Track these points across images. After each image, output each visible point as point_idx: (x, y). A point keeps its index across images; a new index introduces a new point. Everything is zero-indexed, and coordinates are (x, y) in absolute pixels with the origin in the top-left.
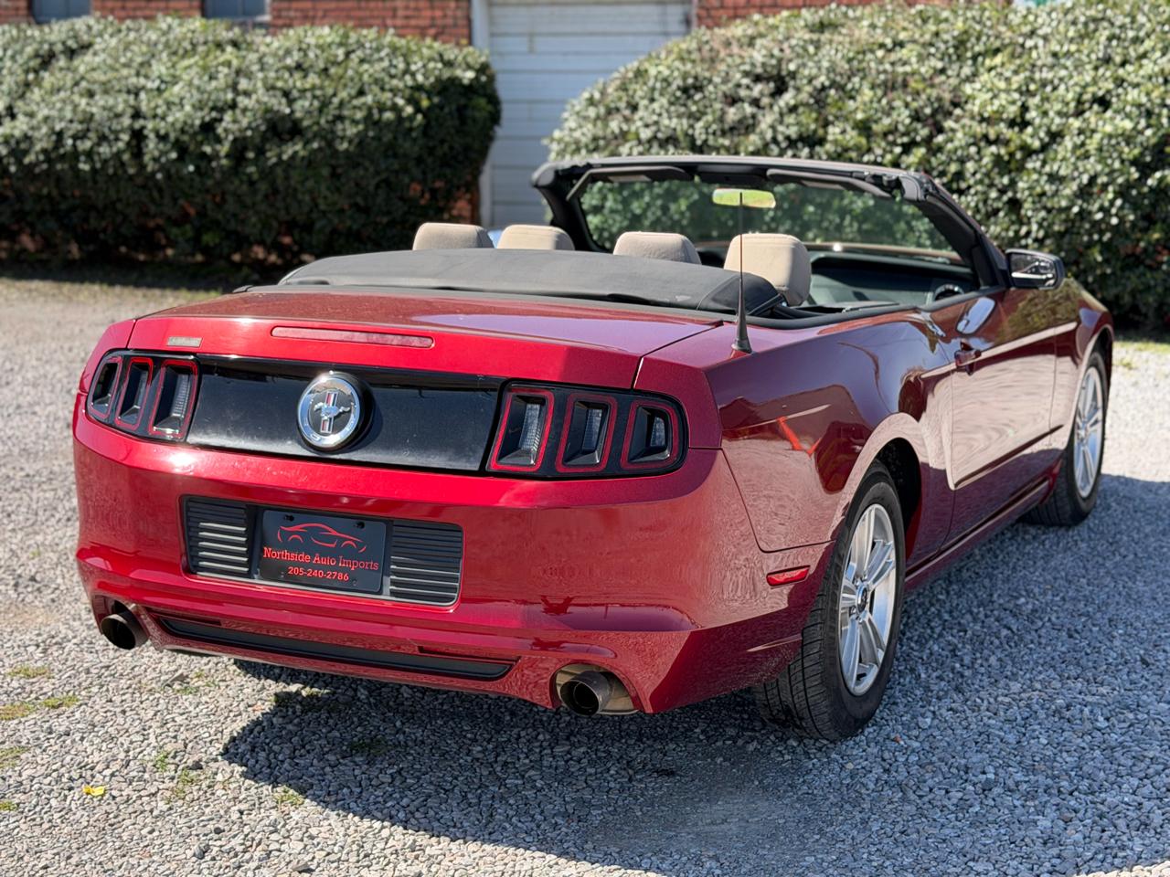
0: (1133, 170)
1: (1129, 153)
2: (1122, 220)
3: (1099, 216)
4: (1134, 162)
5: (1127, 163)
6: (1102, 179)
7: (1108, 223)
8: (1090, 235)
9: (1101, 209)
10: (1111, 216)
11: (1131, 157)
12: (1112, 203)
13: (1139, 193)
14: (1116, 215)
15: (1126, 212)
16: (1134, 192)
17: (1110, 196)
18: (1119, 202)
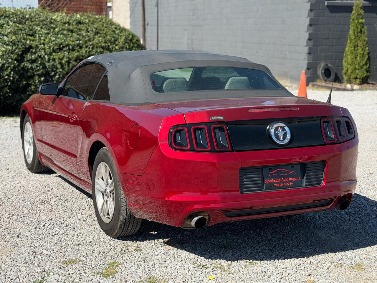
0: (16, 62)
1: (13, 57)
2: (14, 78)
3: (6, 77)
4: (16, 60)
5: (13, 60)
6: (6, 65)
7: (10, 79)
8: (4, 84)
9: (7, 75)
10: (10, 77)
11: (14, 58)
12: (10, 73)
13: (18, 69)
14: (12, 77)
15: (15, 75)
16: (17, 69)
17: (9, 70)
18: (12, 73)
